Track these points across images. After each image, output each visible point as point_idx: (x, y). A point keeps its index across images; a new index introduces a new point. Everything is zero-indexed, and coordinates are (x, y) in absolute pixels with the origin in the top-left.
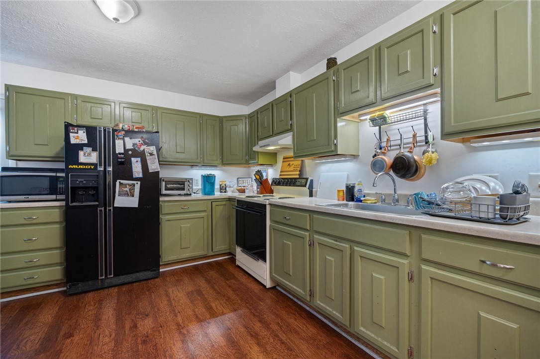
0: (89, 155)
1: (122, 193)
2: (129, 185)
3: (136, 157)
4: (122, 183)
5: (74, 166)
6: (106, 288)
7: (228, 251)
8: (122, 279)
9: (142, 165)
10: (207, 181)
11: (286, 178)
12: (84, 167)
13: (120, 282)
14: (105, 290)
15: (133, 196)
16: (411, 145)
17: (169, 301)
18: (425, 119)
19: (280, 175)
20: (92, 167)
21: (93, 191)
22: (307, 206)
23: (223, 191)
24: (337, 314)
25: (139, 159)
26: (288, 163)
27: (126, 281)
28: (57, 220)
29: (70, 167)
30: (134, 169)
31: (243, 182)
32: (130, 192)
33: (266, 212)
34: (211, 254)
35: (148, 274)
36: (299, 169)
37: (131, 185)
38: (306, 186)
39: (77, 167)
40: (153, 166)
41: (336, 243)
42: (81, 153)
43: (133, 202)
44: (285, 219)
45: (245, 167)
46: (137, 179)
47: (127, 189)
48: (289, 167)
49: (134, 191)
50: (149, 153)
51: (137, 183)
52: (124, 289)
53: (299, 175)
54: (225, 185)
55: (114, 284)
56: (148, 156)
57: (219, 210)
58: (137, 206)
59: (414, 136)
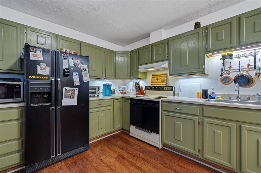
0: (44, 69)
1: (67, 96)
2: (71, 90)
3: (75, 71)
4: (67, 90)
5: (33, 77)
6: (56, 163)
7: (121, 128)
8: (66, 155)
9: (79, 77)
10: (107, 88)
11: (156, 86)
12: (41, 78)
13: (64, 157)
14: (55, 165)
15: (74, 98)
16: (248, 70)
17: (108, 166)
18: (255, 57)
19: (151, 85)
20: (47, 78)
21: (45, 95)
22: (197, 102)
23: (113, 93)
24: (225, 162)
25: (78, 73)
26: (157, 78)
27: (68, 156)
28: (16, 117)
29: (29, 77)
30: (75, 80)
31: (122, 88)
32: (72, 95)
33: (159, 105)
34: (114, 130)
35: (82, 149)
36: (165, 81)
37: (72, 91)
38: (172, 91)
39: (35, 77)
40: (86, 78)
41: (224, 122)
42: (38, 67)
43: (74, 102)
44: (176, 109)
45: (123, 80)
46: (76, 87)
47: (70, 93)
48: (157, 80)
49: (74, 95)
50: (84, 70)
51: (76, 89)
52: (69, 162)
53: (166, 84)
54: (114, 90)
55: (61, 159)
56: (83, 71)
57: (117, 105)
58: (76, 104)
59: (249, 65)
